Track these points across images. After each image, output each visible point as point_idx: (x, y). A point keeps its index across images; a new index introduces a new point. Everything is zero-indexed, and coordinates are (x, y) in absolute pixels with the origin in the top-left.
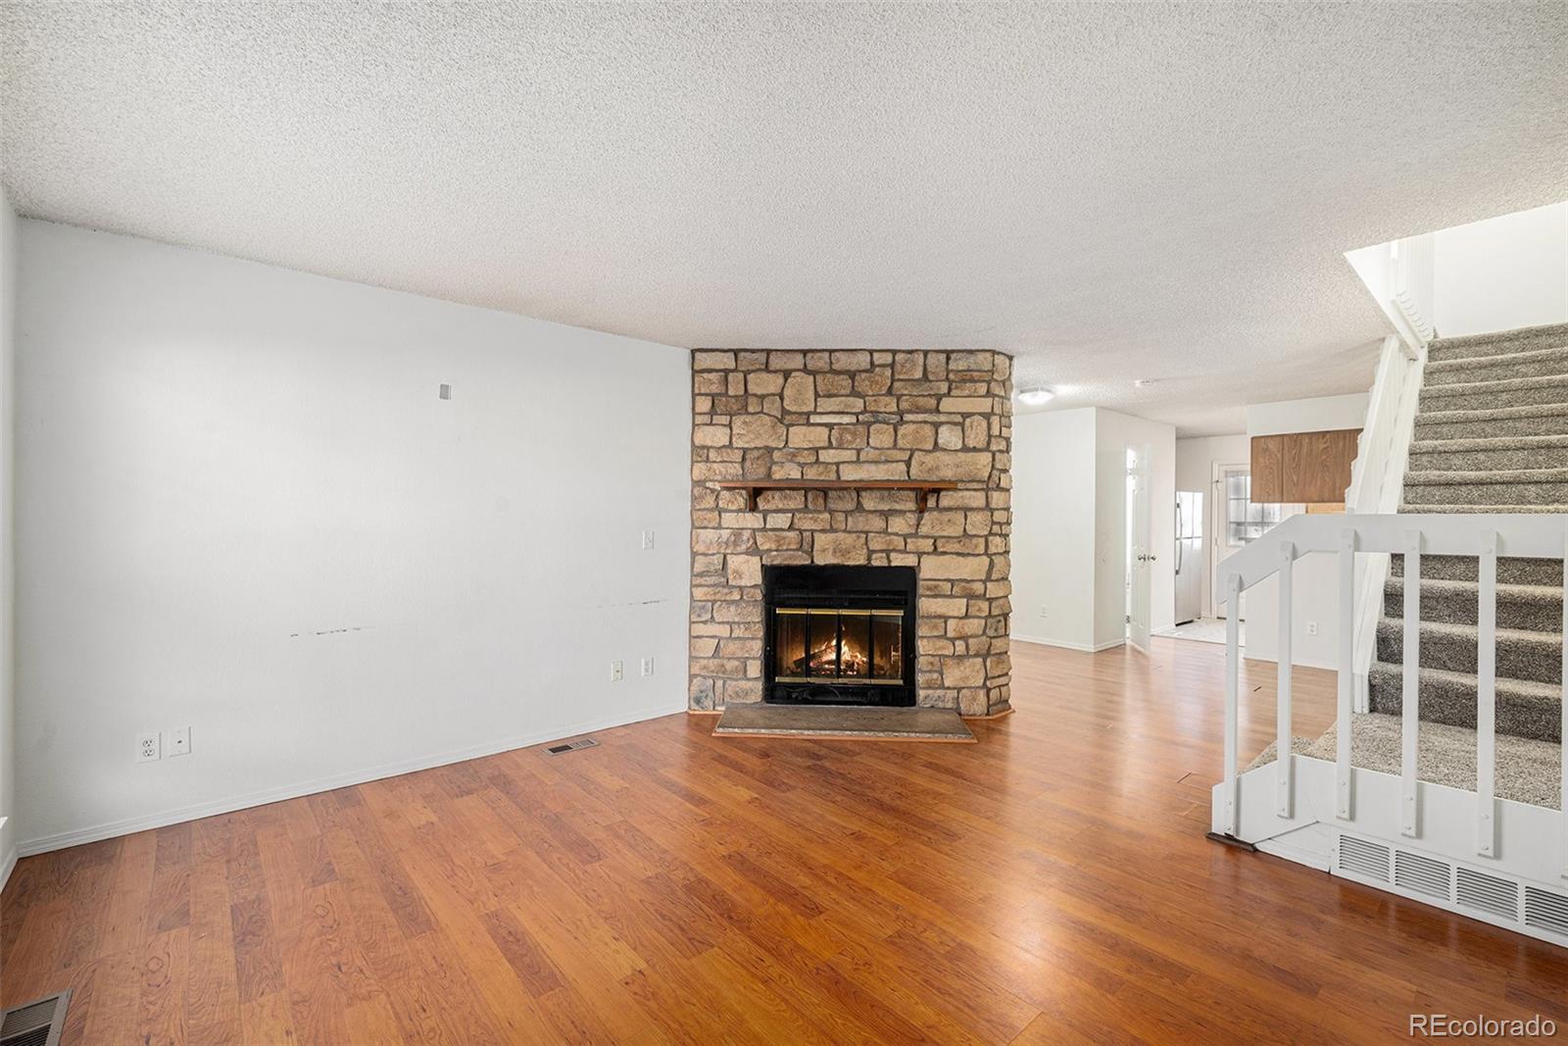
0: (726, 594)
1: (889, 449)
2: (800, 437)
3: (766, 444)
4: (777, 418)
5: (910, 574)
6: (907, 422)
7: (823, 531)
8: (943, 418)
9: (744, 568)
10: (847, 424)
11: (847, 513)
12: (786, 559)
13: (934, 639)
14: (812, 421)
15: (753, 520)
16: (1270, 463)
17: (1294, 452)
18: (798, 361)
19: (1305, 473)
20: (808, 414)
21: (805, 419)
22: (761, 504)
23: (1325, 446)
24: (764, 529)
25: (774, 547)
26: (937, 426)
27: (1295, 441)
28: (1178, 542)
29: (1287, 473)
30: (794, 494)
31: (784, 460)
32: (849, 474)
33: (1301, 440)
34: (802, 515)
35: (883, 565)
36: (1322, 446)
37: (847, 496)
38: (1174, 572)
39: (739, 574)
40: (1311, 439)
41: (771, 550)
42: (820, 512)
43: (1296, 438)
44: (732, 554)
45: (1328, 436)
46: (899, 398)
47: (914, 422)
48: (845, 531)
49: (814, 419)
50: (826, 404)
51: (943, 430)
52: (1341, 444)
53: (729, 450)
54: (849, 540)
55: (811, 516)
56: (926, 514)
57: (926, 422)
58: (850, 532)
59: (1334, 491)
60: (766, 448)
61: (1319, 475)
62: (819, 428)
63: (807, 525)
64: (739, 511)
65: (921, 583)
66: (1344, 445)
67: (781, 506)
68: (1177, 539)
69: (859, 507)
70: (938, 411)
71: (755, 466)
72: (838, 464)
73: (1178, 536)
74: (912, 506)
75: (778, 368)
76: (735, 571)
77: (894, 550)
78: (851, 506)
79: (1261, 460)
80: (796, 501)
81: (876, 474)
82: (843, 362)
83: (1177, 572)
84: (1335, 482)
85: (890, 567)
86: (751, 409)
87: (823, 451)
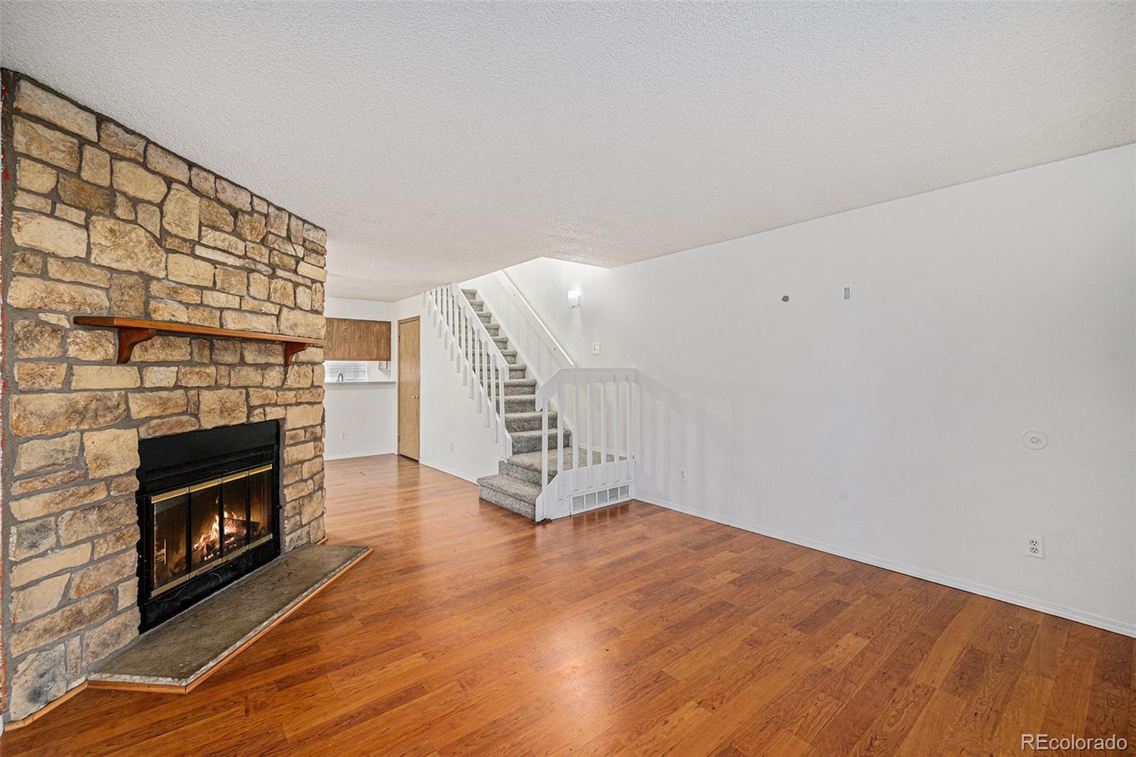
0: (86, 495)
1: (264, 301)
2: (185, 269)
3: (141, 269)
4: (154, 236)
5: (276, 426)
6: (278, 277)
7: (208, 388)
8: (300, 280)
9: (112, 449)
10: (231, 266)
11: (232, 366)
12: (171, 428)
13: (297, 484)
14: (197, 253)
15: (123, 377)
18: (181, 173)
20: (194, 243)
21: (190, 247)
22: (137, 354)
24: (141, 389)
25: (157, 412)
26: (296, 285)
30: (179, 341)
31: (163, 295)
32: (233, 323)
34: (188, 368)
35: (261, 420)
36: (344, 327)
37: (231, 346)
39: (103, 460)
40: (338, 322)
41: (151, 418)
42: (203, 364)
44: (91, 430)
45: (347, 322)
46: (271, 250)
47: (283, 279)
48: (229, 387)
49: (200, 251)
50: (210, 237)
51: (300, 290)
53: (84, 266)
54: (235, 396)
55: (198, 370)
56: (290, 367)
57: (290, 281)
58: (233, 388)
60: (141, 274)
61: (343, 345)
62: (202, 263)
63: (194, 381)
64: (105, 363)
65: (287, 433)
67: (162, 357)
69: (242, 362)
70: (295, 272)
71: (126, 297)
72: (222, 310)
74: (280, 360)
75: (158, 169)
76: (96, 458)
77: (269, 405)
78: (236, 359)
80: (181, 351)
81: (257, 326)
82: (228, 195)
85: (266, 421)
86: (119, 212)
87: (208, 292)
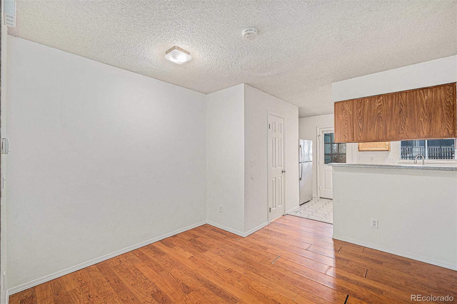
16: (346, 117)
17: (360, 110)
19: (367, 122)
23: (379, 104)
27: (361, 103)
28: (301, 164)
29: (356, 123)
33: (364, 102)
36: (377, 105)
38: (298, 179)
43: (361, 101)
45: (381, 98)
52: (390, 102)
59: (386, 134)
61: (376, 123)
66: (392, 103)
68: (300, 163)
73: (300, 161)
79: (340, 116)
83: (300, 179)
84: (386, 128)
